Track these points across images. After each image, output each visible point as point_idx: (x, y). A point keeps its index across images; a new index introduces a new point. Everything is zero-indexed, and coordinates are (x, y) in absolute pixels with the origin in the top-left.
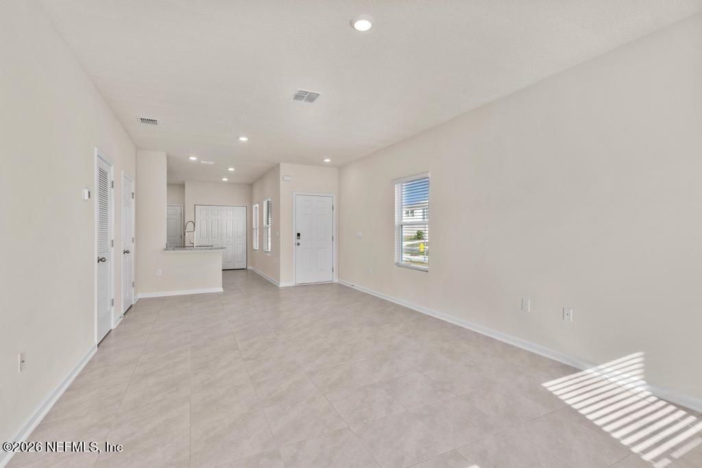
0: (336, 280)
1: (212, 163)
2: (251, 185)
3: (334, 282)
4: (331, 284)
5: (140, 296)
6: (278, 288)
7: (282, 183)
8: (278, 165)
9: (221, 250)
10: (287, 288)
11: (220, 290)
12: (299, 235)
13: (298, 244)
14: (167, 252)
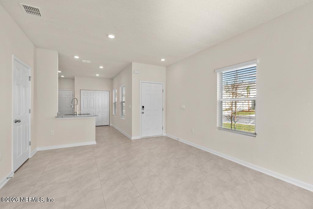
0: (165, 135)
1: (89, 62)
2: (112, 79)
3: (163, 135)
4: (162, 137)
5: (38, 149)
6: (131, 140)
7: (133, 75)
8: (131, 64)
9: (95, 117)
10: (137, 140)
11: (94, 143)
12: (143, 107)
13: (143, 113)
14: (57, 119)
